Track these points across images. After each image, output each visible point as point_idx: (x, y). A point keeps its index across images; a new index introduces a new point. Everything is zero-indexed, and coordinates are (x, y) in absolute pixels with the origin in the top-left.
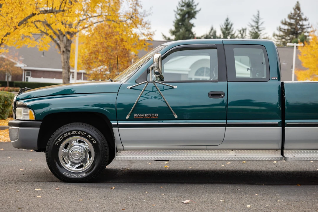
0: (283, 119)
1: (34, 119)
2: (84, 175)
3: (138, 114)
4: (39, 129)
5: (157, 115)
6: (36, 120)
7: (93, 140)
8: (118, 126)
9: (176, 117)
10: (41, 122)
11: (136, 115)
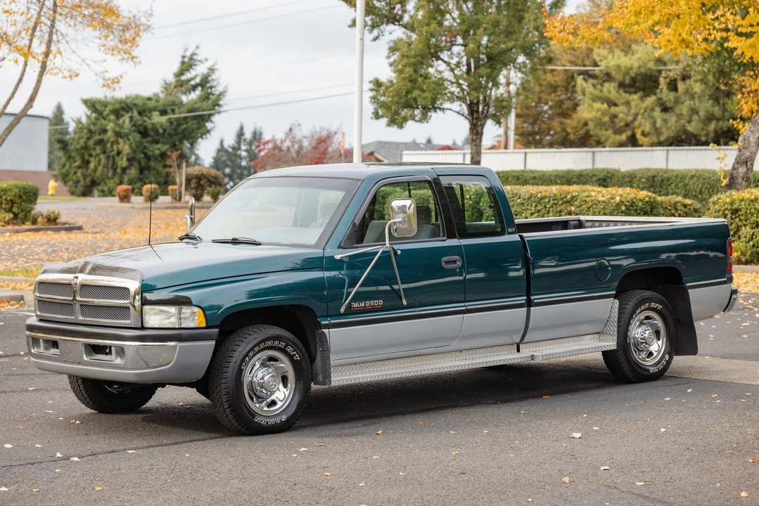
0: (528, 295)
1: (204, 325)
2: (284, 418)
3: (357, 303)
4: (213, 343)
5: (381, 302)
6: (208, 327)
7: (295, 355)
8: (328, 326)
9: (405, 303)
10: (217, 330)
11: (355, 305)
